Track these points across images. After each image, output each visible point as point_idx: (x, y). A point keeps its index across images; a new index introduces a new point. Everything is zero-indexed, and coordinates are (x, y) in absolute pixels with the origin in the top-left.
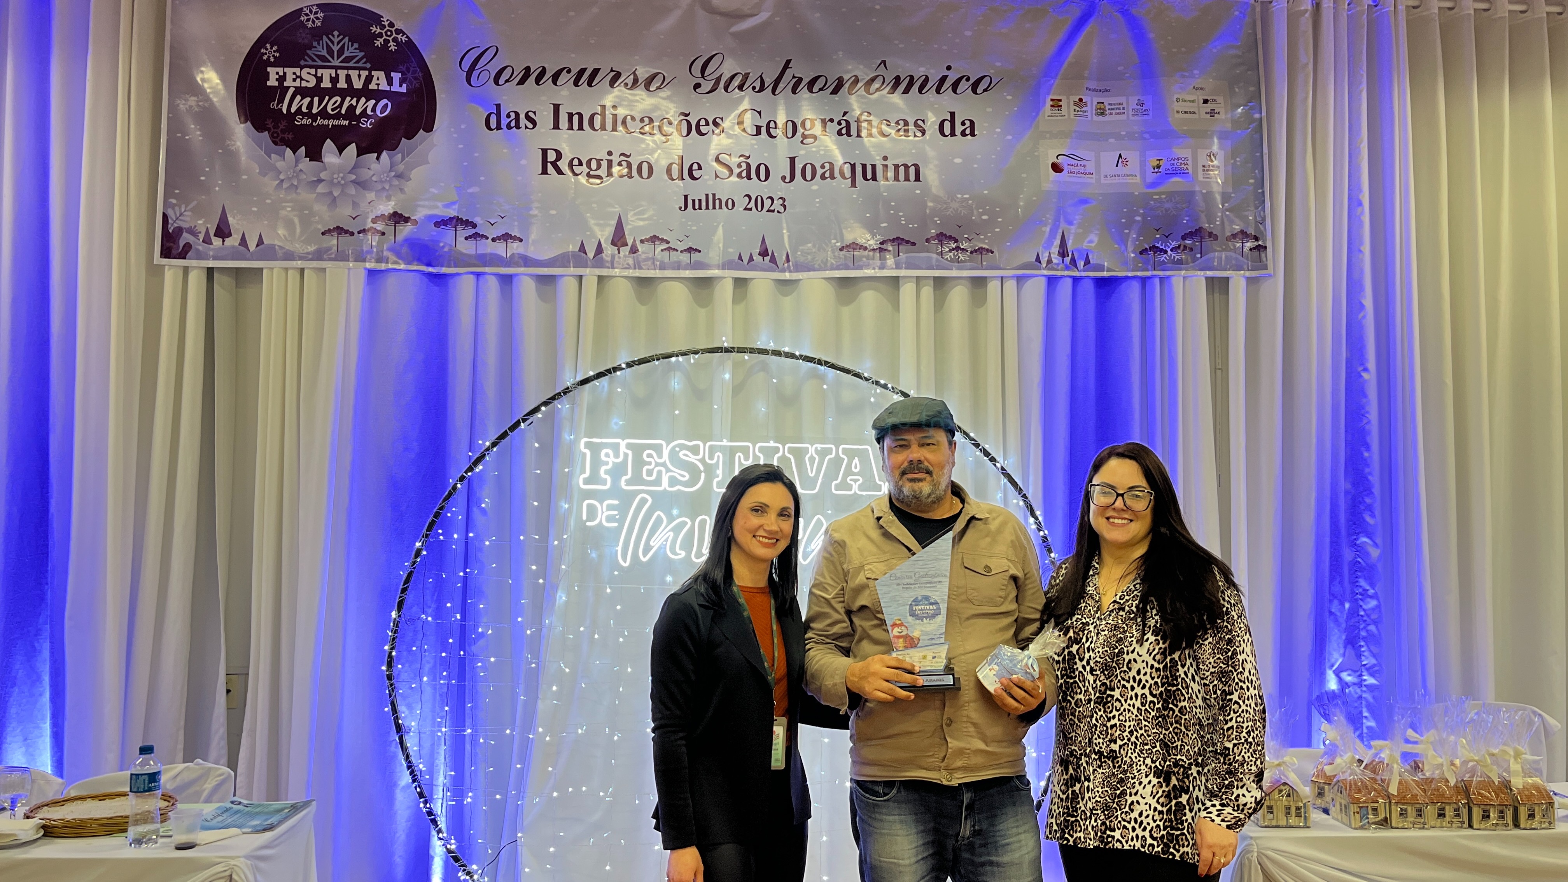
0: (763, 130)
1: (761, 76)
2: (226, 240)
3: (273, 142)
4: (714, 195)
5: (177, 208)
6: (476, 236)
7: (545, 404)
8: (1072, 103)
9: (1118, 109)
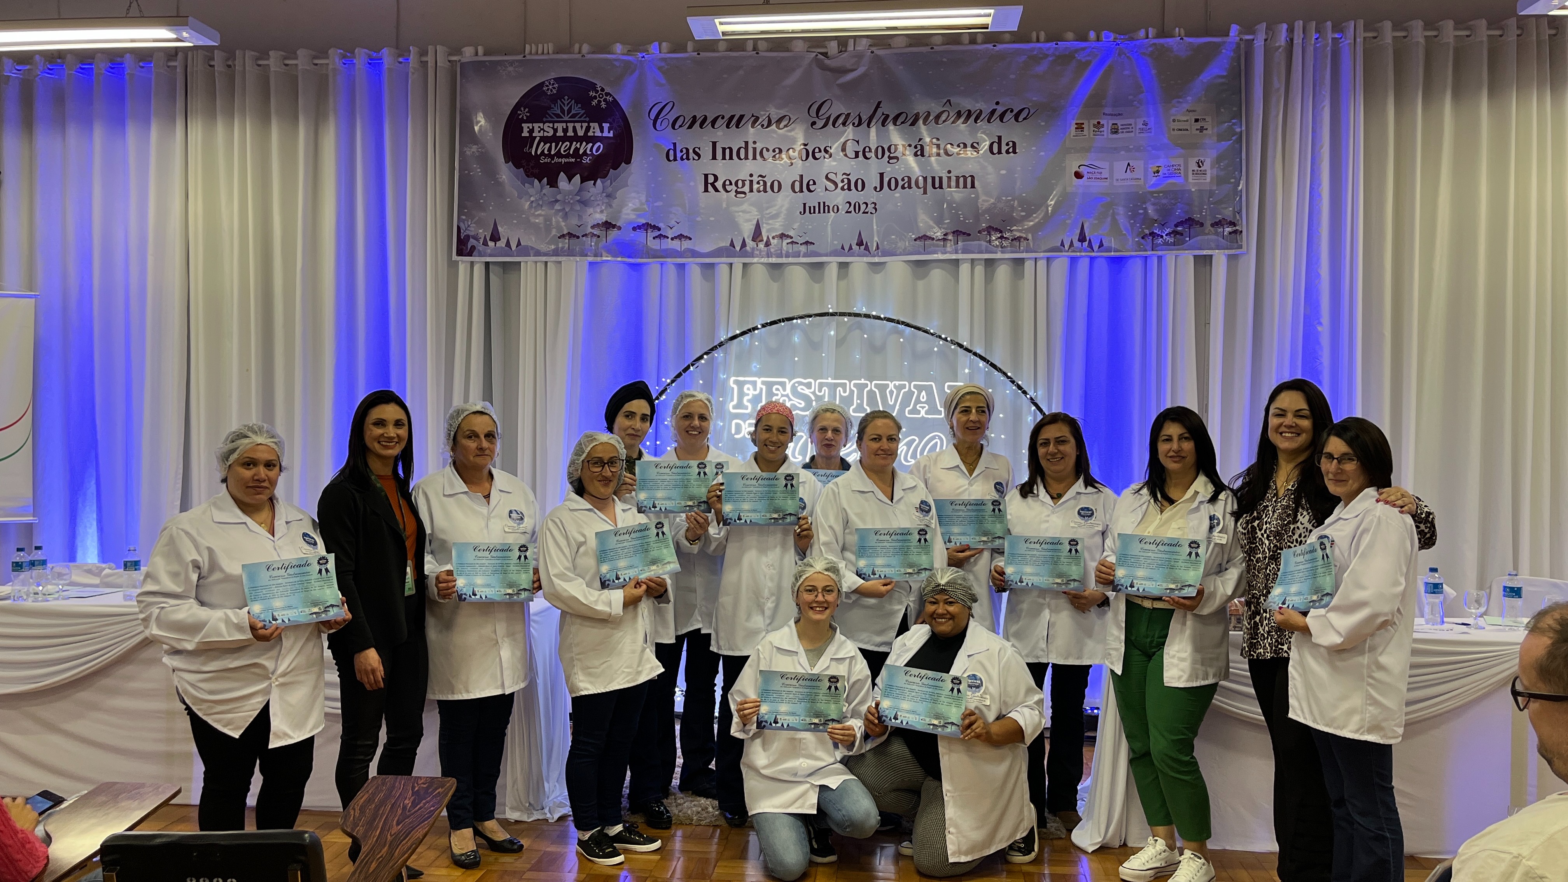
0: (861, 154)
1: (859, 115)
2: (497, 243)
3: (527, 175)
4: (824, 203)
5: (466, 222)
6: (660, 236)
7: (706, 353)
8: (1092, 126)
9: (1127, 128)
